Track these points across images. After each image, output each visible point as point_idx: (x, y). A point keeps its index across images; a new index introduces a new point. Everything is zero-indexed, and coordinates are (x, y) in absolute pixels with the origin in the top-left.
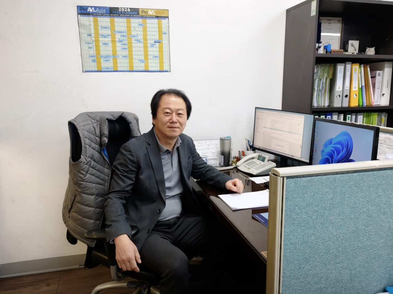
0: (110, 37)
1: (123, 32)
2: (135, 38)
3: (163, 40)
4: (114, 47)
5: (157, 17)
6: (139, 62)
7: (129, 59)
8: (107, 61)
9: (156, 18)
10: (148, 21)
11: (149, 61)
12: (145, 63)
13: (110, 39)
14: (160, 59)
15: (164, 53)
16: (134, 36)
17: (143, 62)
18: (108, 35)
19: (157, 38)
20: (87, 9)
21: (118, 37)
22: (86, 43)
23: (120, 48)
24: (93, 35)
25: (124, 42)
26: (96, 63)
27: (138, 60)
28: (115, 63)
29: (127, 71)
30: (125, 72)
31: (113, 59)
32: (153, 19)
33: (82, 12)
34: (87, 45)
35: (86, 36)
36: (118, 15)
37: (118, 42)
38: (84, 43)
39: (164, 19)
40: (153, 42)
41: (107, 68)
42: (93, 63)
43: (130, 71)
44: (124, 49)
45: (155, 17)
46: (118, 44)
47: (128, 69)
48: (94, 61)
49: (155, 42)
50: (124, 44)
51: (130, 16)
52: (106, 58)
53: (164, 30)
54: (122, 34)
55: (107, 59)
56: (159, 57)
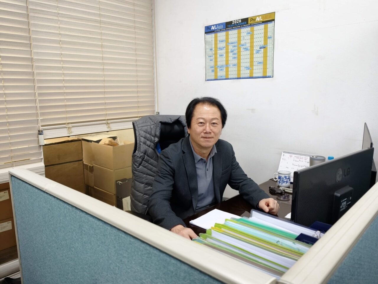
0: (225, 49)
1: (234, 43)
2: (244, 46)
3: (268, 45)
4: (227, 57)
5: (263, 22)
6: (245, 69)
7: (238, 67)
8: (221, 70)
9: (263, 24)
10: (256, 28)
11: (254, 68)
12: (250, 70)
13: (225, 51)
14: (263, 65)
15: (268, 58)
16: (243, 45)
17: (249, 69)
18: (224, 48)
19: (262, 43)
20: (211, 28)
21: (231, 47)
22: (209, 57)
23: (231, 58)
24: (213, 49)
25: (234, 51)
26: (214, 73)
27: (245, 68)
28: (227, 71)
29: (236, 79)
30: (234, 79)
31: (226, 68)
32: (260, 25)
33: (208, 31)
34: (209, 58)
35: (209, 50)
36: (231, 28)
37: (230, 52)
38: (208, 57)
39: (270, 23)
40: (258, 48)
41: (221, 77)
42: (212, 73)
43: (238, 78)
44: (234, 58)
45: (261, 22)
46: (231, 54)
47: (236, 77)
48: (213, 71)
49: (260, 48)
50: (235, 54)
51: (241, 27)
52: (221, 67)
53: (269, 34)
54: (233, 45)
55: (222, 69)
56: (263, 63)
